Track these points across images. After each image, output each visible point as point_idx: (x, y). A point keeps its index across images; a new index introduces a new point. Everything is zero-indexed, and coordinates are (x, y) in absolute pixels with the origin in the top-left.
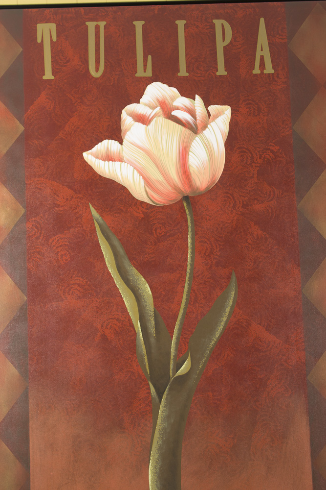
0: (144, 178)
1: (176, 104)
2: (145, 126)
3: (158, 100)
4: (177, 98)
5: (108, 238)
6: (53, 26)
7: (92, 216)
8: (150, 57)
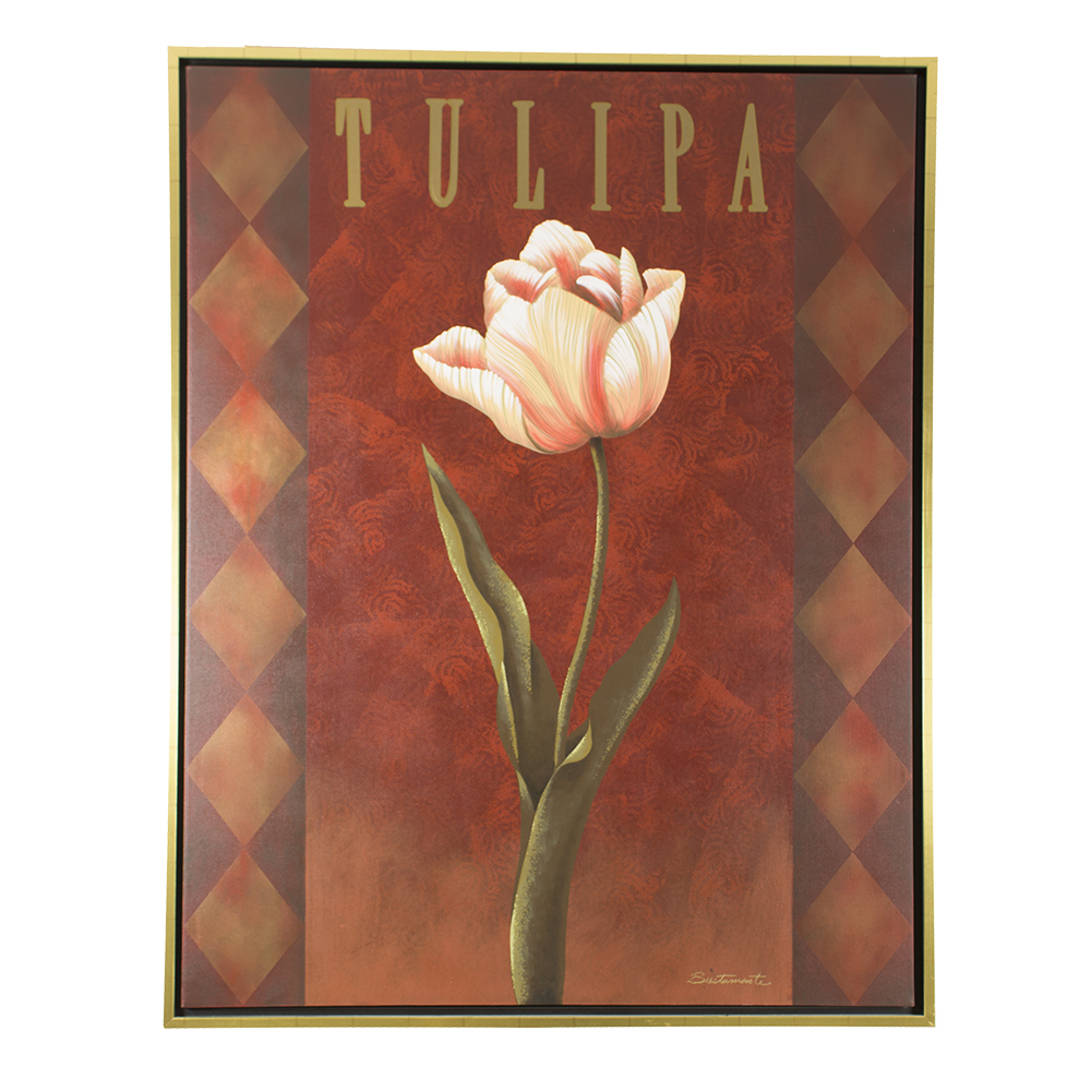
0: (522, 401)
1: (585, 263)
2: (527, 303)
3: (553, 255)
4: (588, 252)
5: (453, 511)
6: (364, 105)
7: (426, 467)
8: (541, 172)
